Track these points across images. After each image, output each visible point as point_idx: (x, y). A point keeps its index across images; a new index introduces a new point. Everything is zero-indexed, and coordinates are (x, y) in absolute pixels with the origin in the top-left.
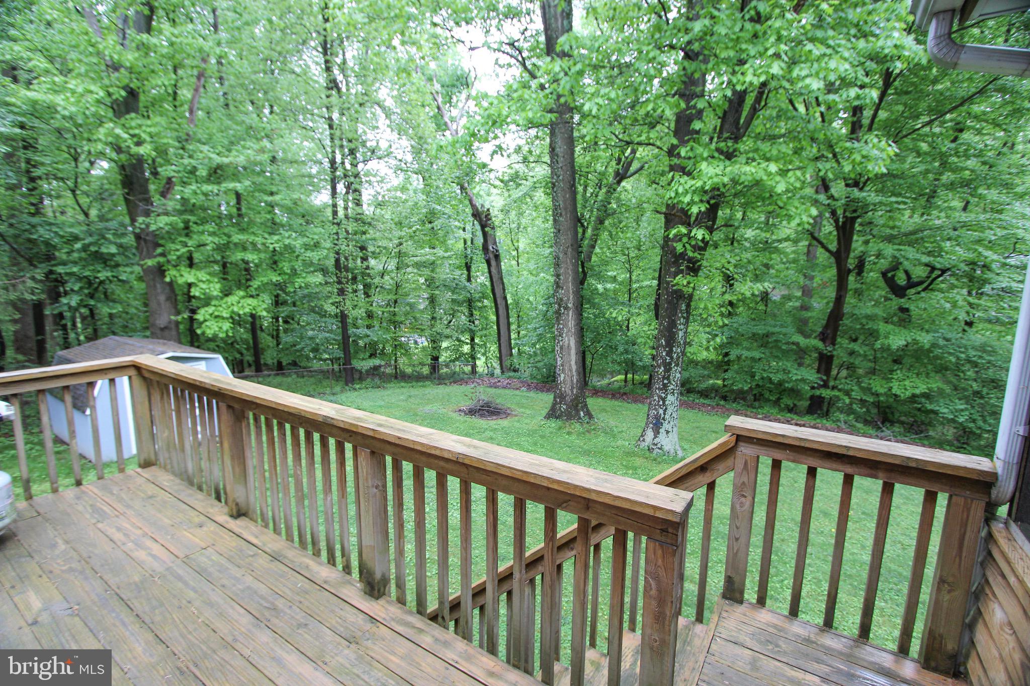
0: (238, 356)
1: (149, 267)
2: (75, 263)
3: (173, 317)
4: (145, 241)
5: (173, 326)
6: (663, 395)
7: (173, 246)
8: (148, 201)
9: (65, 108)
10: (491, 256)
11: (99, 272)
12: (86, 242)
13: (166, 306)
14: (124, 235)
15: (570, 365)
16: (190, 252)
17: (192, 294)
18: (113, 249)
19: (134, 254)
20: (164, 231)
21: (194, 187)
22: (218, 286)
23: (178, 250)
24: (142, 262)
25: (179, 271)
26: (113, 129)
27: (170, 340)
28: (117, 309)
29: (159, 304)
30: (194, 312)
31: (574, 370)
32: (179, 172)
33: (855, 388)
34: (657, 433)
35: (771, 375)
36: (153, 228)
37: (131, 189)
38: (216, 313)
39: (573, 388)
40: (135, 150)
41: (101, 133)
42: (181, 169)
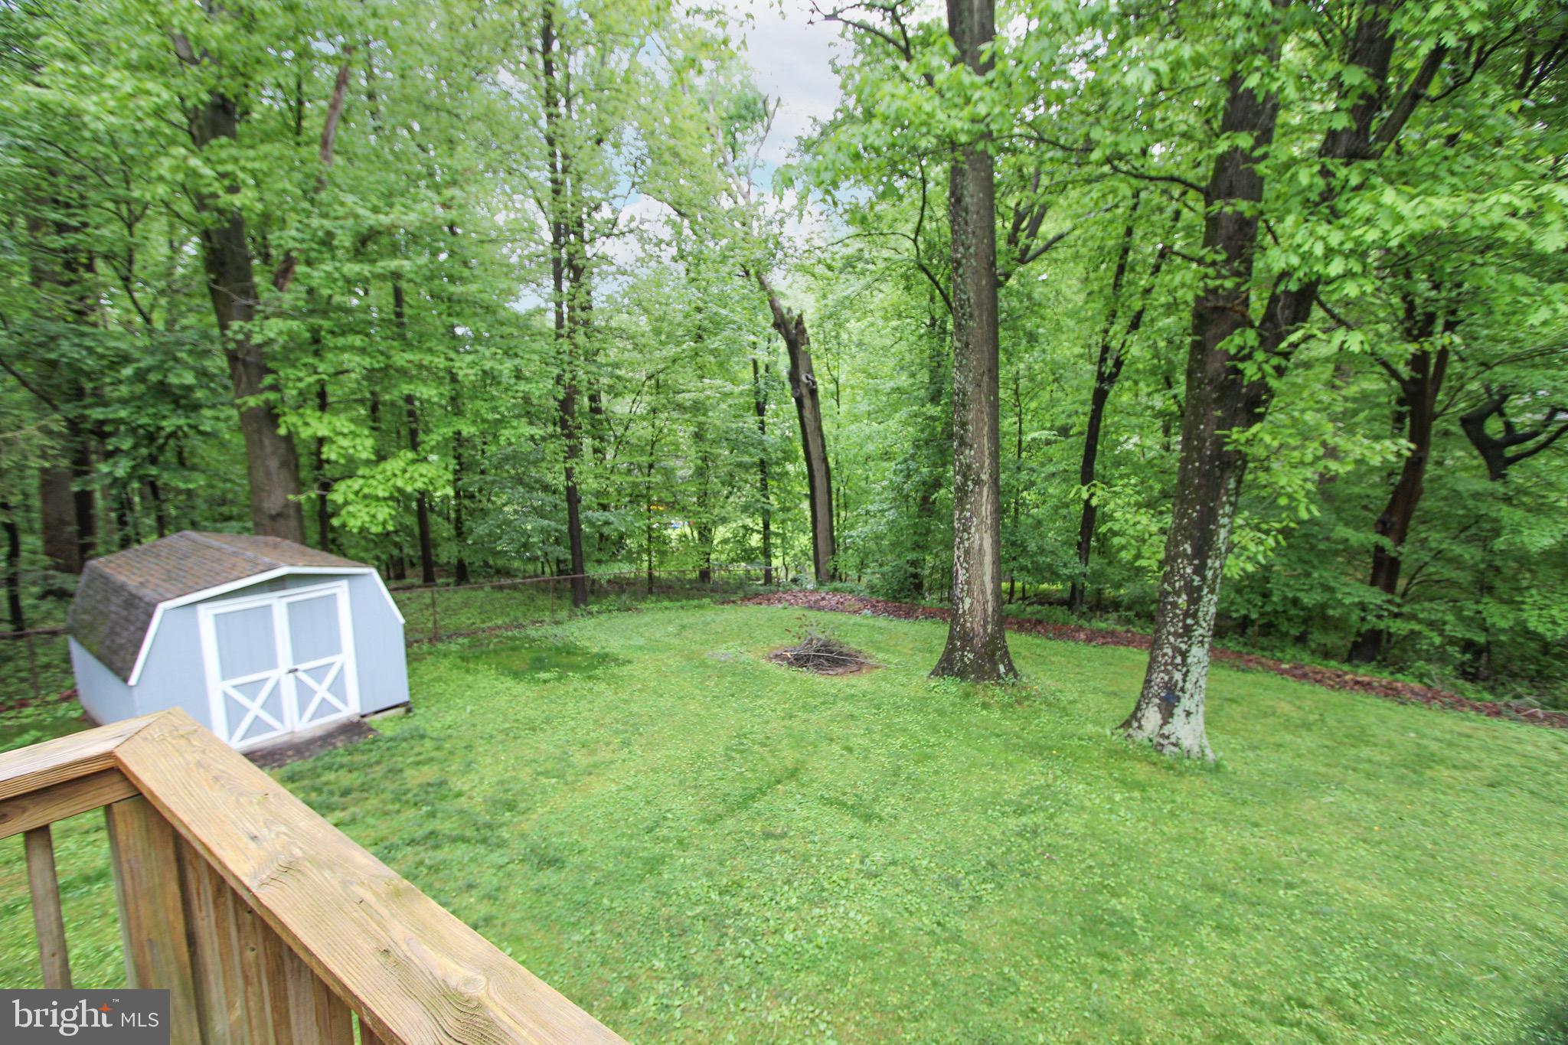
0: (395, 552)
1: (251, 409)
2: (124, 402)
3: (291, 497)
4: (245, 363)
5: (292, 512)
6: (1184, 647)
7: (292, 373)
8: (250, 292)
9: (98, 118)
10: (805, 391)
11: (164, 417)
12: (142, 365)
13: (280, 476)
14: (207, 353)
15: (983, 583)
16: (322, 384)
17: (324, 457)
18: (189, 379)
19: (226, 388)
20: (277, 347)
21: (328, 267)
22: (369, 442)
23: (300, 380)
24: (238, 401)
25: (302, 416)
26: (185, 159)
27: (285, 537)
28: (197, 482)
29: (268, 474)
30: (326, 486)
31: (989, 592)
32: (303, 241)
33: (1450, 618)
34: (1167, 714)
35: (1301, 595)
36: (257, 339)
37: (221, 275)
38: (366, 491)
39: (986, 623)
40: (225, 199)
41: (164, 166)
42: (307, 237)
